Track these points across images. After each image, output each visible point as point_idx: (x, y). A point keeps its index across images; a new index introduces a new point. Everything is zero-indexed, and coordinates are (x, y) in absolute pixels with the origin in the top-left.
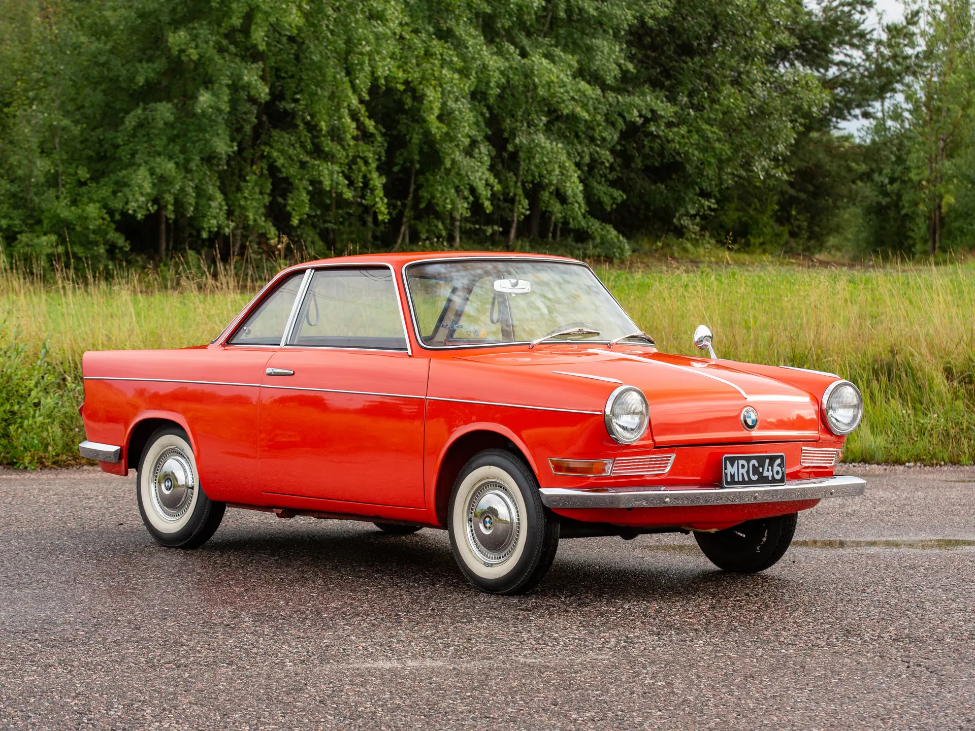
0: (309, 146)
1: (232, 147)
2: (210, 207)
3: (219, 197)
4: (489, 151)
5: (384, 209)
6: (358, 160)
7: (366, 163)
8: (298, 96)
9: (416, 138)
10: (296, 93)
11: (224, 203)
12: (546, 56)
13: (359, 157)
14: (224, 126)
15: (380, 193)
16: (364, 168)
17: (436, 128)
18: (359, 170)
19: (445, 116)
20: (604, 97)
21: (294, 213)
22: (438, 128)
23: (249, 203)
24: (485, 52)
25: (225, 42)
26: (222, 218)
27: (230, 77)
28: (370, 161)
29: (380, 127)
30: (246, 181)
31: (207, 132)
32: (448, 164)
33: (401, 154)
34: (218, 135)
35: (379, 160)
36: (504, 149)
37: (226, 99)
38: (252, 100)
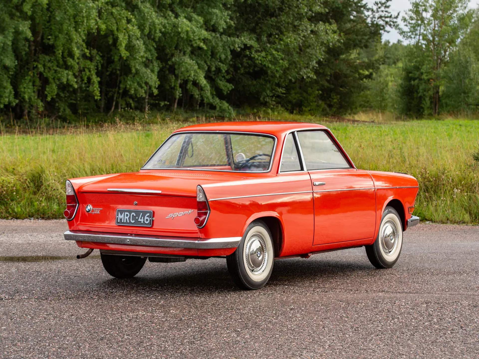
0: (61, 62)
1: (15, 63)
2: (5, 92)
3: (10, 87)
4: (158, 64)
5: (98, 93)
6: (86, 69)
7: (90, 71)
8: (49, 37)
9: (116, 58)
10: (48, 36)
11: (12, 90)
12: (185, 17)
13: (86, 67)
14: (11, 53)
15: (96, 86)
16: (88, 73)
17: (124, 53)
18: (86, 75)
19: (130, 47)
20: (221, 37)
21: (49, 95)
22: (125, 54)
23: (26, 90)
24: (154, 15)
25: (14, 11)
26: (12, 98)
27: (14, 29)
28: (91, 70)
29: (99, 53)
30: (25, 79)
31: (2, 55)
32: (134, 71)
33: (111, 66)
34: (7, 57)
35: (97, 69)
36: (167, 64)
37: (11, 39)
38: (27, 39)
